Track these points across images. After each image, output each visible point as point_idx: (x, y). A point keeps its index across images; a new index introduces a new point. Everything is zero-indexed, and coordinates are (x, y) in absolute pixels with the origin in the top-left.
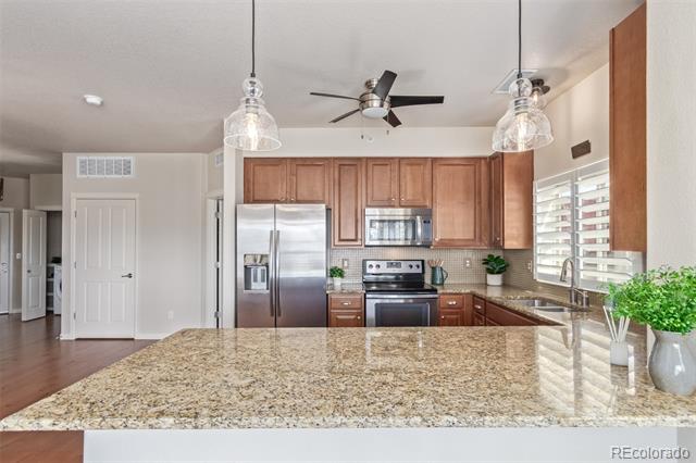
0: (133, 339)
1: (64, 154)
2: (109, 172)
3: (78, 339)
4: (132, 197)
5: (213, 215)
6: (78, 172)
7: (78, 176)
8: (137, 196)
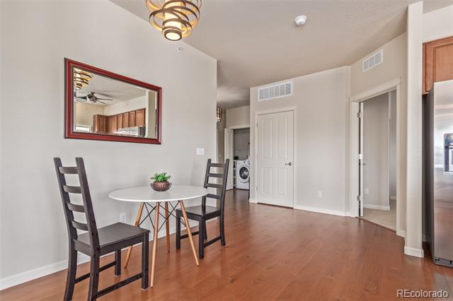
0: (292, 208)
1: (251, 89)
2: (277, 94)
3: (259, 203)
4: (291, 109)
5: (356, 115)
6: (259, 97)
7: (259, 100)
8: (294, 108)
